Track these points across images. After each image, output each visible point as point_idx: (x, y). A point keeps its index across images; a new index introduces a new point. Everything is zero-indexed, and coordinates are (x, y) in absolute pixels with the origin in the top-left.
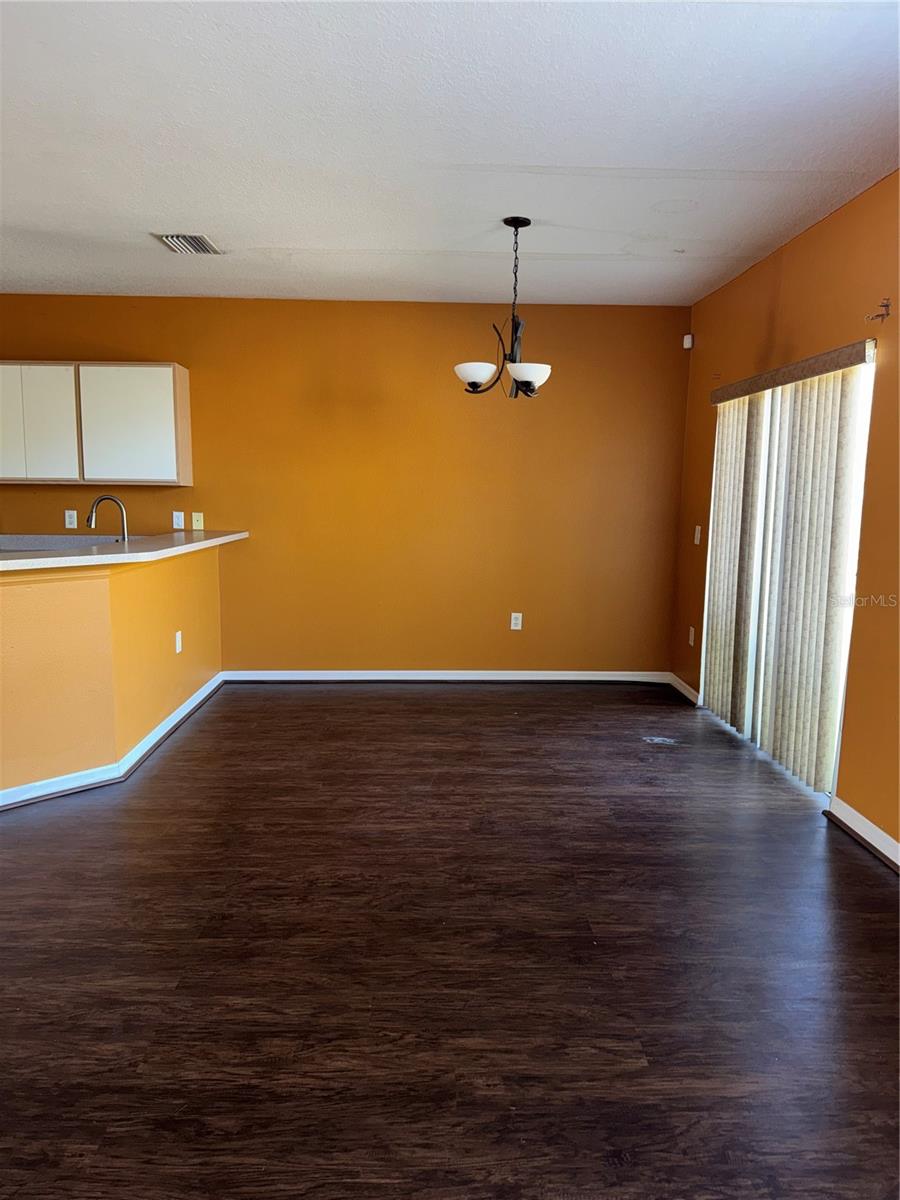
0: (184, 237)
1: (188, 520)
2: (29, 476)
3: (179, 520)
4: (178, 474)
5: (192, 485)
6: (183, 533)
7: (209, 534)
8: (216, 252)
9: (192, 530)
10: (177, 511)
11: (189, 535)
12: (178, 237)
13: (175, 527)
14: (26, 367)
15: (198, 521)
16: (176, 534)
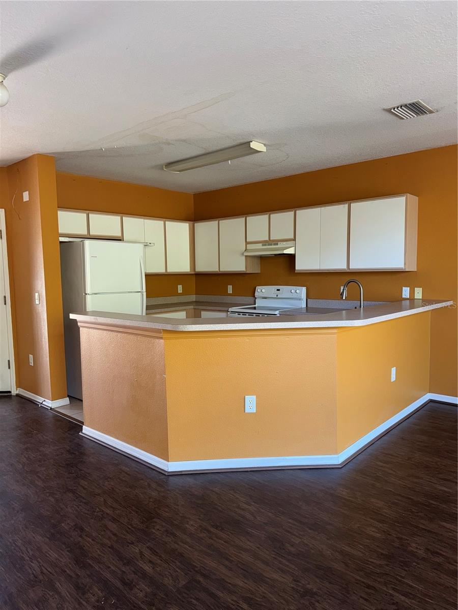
0: (406, 106)
1: (412, 293)
2: (321, 268)
3: (406, 293)
4: (405, 264)
5: (416, 270)
6: (408, 301)
7: (426, 301)
8: (431, 112)
9: (414, 299)
10: (404, 287)
11: (412, 302)
12: (401, 106)
13: (403, 296)
14: (323, 208)
15: (419, 294)
16: (403, 302)
